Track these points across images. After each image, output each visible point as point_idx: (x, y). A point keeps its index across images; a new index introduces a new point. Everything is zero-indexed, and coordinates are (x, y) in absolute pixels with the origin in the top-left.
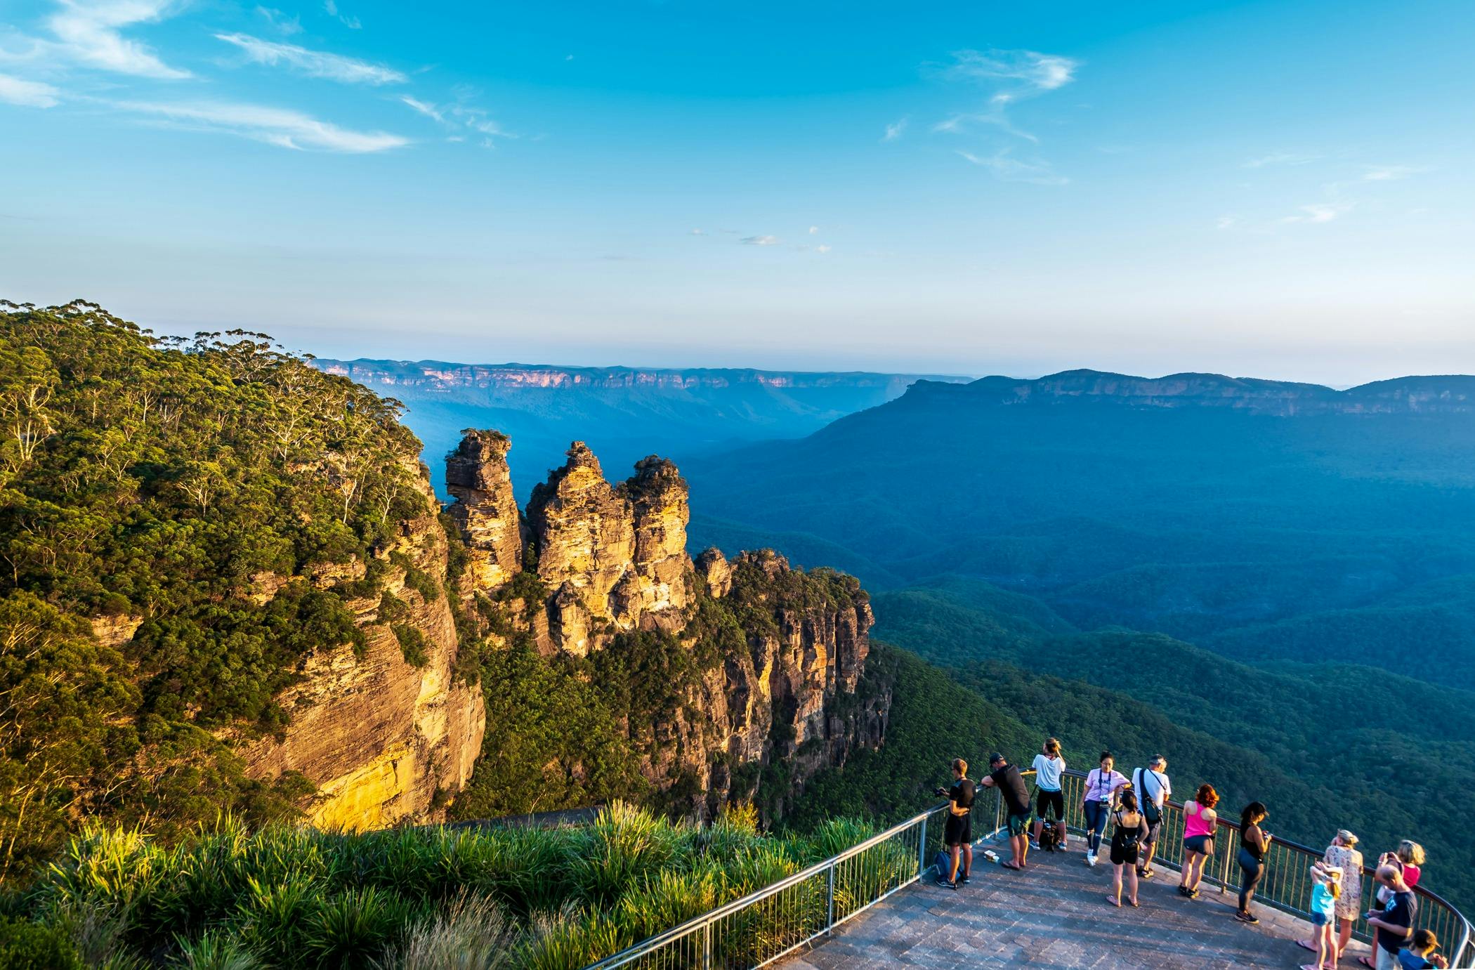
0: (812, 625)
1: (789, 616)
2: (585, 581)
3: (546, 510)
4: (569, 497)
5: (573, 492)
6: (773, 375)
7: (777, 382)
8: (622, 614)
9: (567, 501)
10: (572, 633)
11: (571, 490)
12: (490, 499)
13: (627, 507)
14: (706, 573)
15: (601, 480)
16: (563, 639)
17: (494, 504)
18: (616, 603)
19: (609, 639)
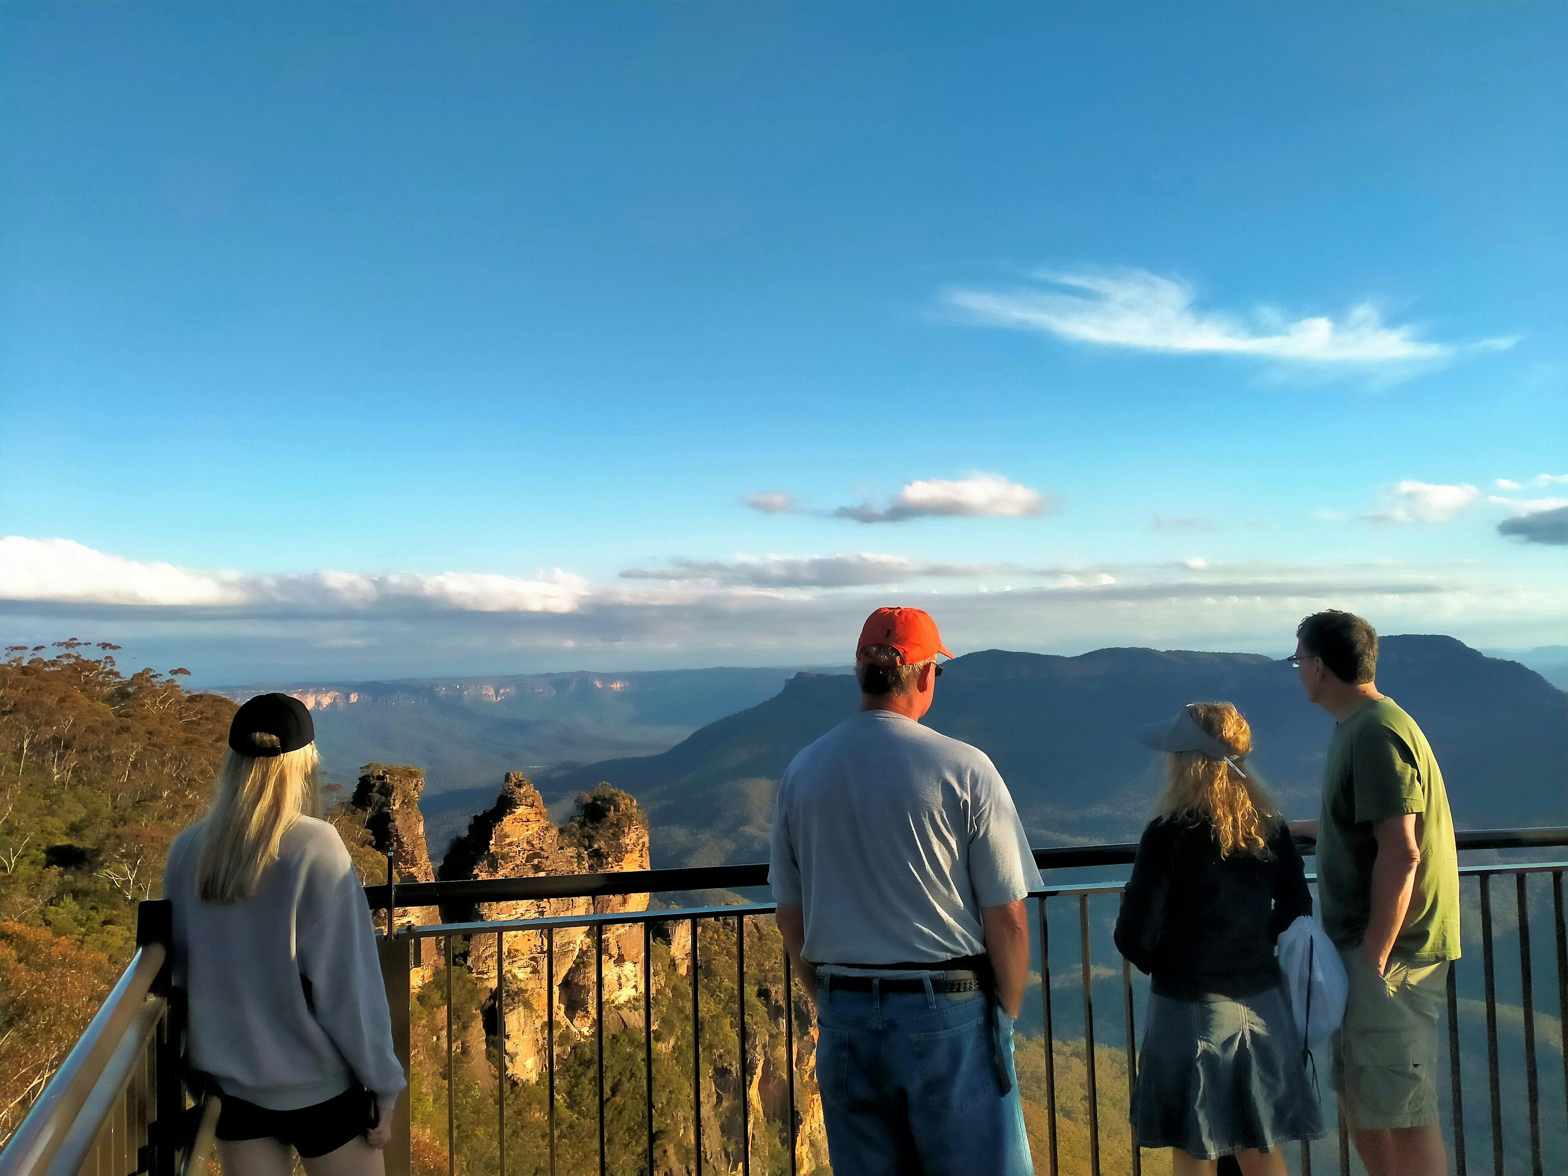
0: (806, 1003)
1: (776, 992)
2: (529, 969)
3: (476, 872)
4: (506, 850)
5: (510, 844)
6: (608, 677)
7: (617, 686)
8: (580, 1013)
9: (504, 857)
10: (520, 1048)
11: (508, 841)
12: (406, 862)
13: (579, 857)
14: (669, 943)
15: (544, 823)
16: (507, 1059)
17: (413, 870)
18: (569, 999)
19: (564, 1052)
